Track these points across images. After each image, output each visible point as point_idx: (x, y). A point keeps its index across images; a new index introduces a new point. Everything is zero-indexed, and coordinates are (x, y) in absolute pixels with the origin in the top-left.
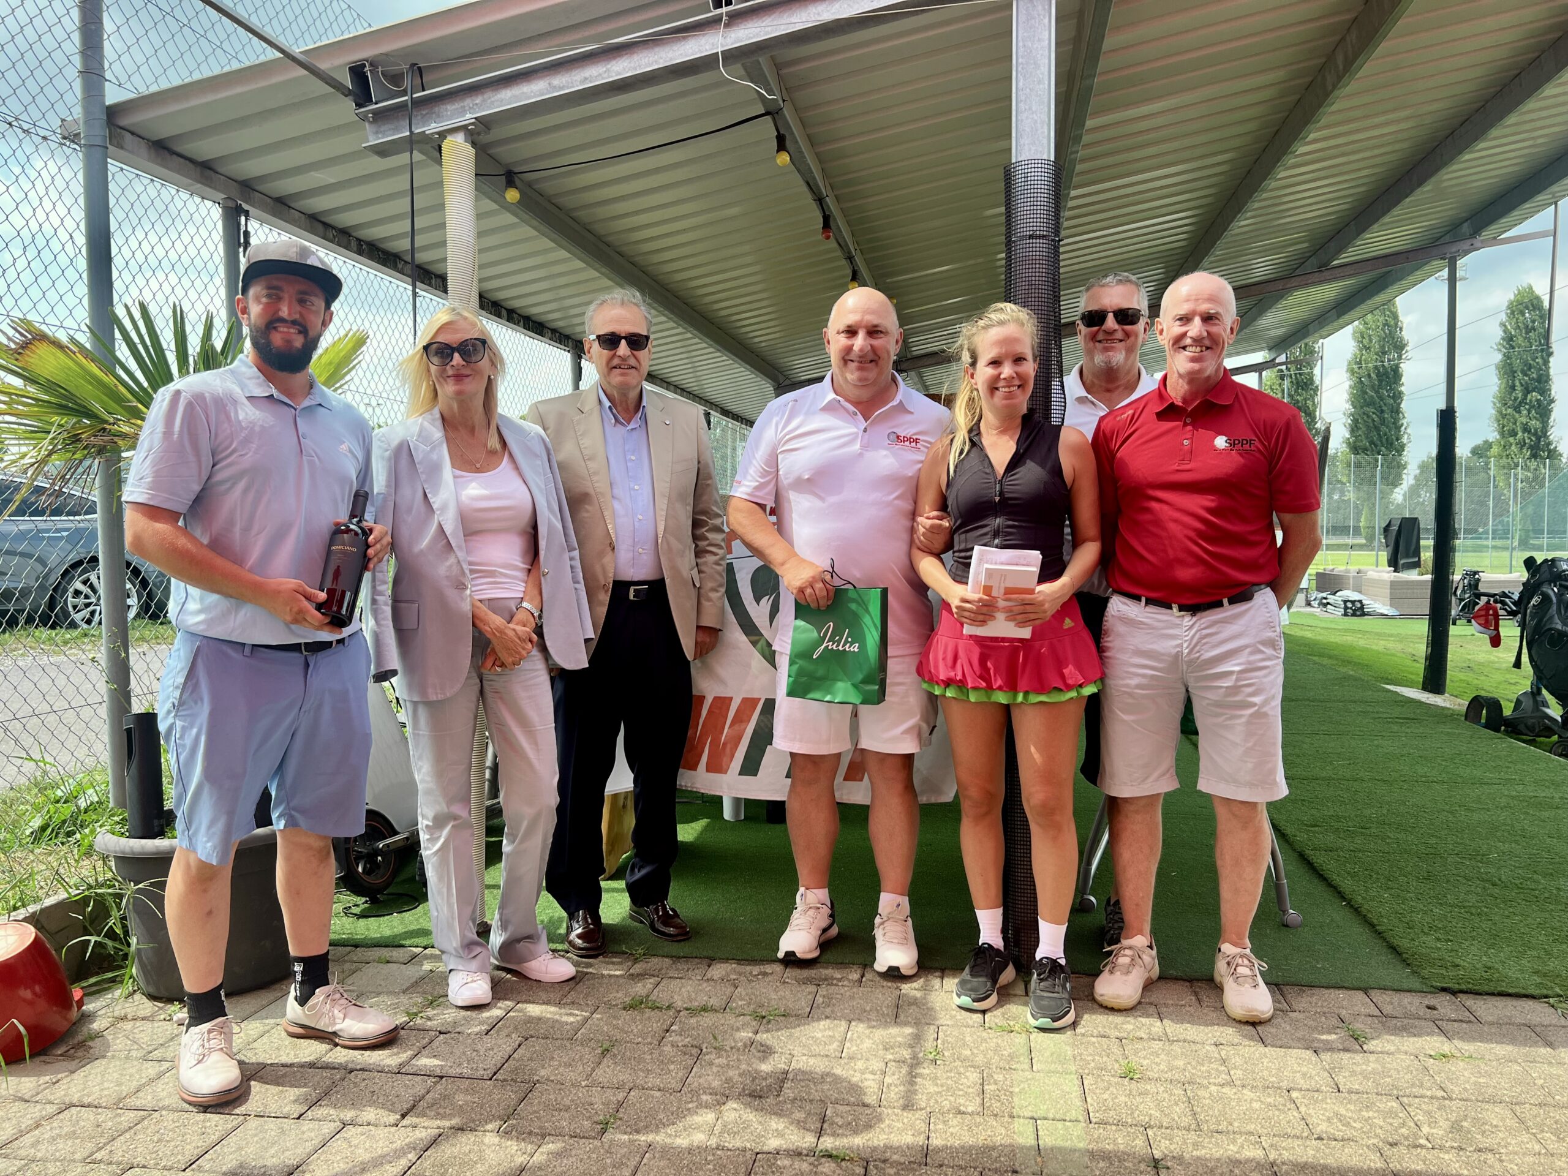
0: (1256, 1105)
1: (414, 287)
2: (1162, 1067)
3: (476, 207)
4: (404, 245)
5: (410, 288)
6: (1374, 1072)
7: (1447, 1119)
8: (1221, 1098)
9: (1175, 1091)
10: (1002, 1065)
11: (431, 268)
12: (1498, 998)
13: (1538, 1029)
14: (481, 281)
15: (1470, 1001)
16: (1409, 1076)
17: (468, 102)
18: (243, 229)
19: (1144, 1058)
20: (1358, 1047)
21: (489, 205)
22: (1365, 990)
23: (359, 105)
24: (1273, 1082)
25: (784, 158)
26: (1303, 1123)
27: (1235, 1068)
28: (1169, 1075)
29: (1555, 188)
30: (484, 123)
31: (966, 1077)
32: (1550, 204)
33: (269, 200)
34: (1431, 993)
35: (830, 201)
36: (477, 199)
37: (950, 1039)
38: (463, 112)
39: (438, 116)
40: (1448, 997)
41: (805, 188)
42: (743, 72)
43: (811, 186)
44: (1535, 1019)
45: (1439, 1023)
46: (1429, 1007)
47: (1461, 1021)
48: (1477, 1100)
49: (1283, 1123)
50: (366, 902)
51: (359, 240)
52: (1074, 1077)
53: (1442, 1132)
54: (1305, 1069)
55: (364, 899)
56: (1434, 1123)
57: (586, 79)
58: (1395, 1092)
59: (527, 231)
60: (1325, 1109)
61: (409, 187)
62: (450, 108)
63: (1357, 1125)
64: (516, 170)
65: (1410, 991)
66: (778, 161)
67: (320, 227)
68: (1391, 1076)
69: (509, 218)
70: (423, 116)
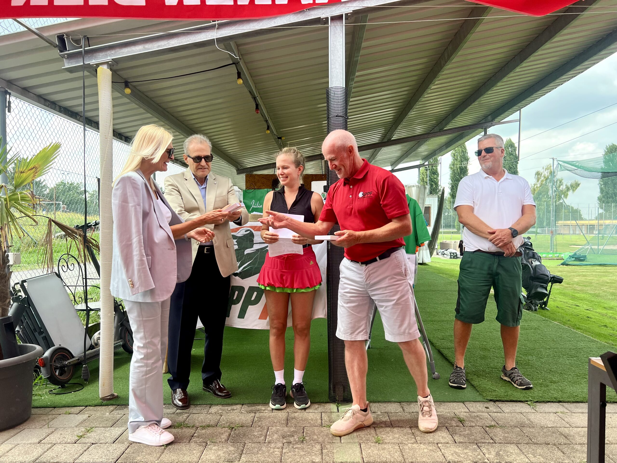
0: (426, 450)
1: (84, 126)
2: (390, 438)
3: (112, 95)
4: (80, 109)
5: (83, 127)
6: (468, 434)
7: (494, 451)
8: (413, 449)
9: (396, 447)
10: (329, 441)
11: (92, 119)
12: (510, 403)
13: (524, 414)
14: (114, 125)
15: (500, 404)
16: (480, 435)
17: (109, 52)
18: (8, 100)
19: (384, 435)
20: (462, 425)
21: (118, 94)
22: (463, 402)
23: (61, 51)
24: (431, 441)
25: (240, 81)
26: (443, 456)
27: (417, 436)
28: (393, 441)
29: (519, 105)
30: (116, 61)
31: (315, 447)
32: (518, 110)
33: (19, 88)
34: (486, 402)
35: (259, 99)
36: (112, 92)
37: (309, 432)
38: (107, 56)
39: (96, 58)
40: (492, 403)
41: (249, 93)
42: (224, 47)
43: (251, 92)
44: (523, 410)
45: (490, 413)
46: (486, 408)
47: (498, 412)
48: (505, 443)
49: (436, 457)
50: (59, 388)
51: (60, 107)
52: (357, 444)
53: (493, 456)
54: (443, 435)
55: (58, 387)
56: (490, 453)
57: (159, 46)
58: (475, 442)
59: (134, 106)
60: (451, 450)
61: (83, 85)
62: (101, 54)
63: (462, 456)
64: (129, 81)
65: (479, 402)
66: (238, 83)
67: (43, 101)
68: (473, 436)
69: (126, 100)
70: (89, 57)
